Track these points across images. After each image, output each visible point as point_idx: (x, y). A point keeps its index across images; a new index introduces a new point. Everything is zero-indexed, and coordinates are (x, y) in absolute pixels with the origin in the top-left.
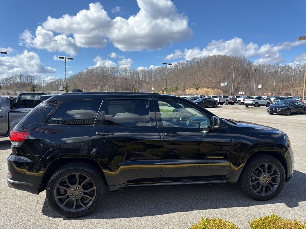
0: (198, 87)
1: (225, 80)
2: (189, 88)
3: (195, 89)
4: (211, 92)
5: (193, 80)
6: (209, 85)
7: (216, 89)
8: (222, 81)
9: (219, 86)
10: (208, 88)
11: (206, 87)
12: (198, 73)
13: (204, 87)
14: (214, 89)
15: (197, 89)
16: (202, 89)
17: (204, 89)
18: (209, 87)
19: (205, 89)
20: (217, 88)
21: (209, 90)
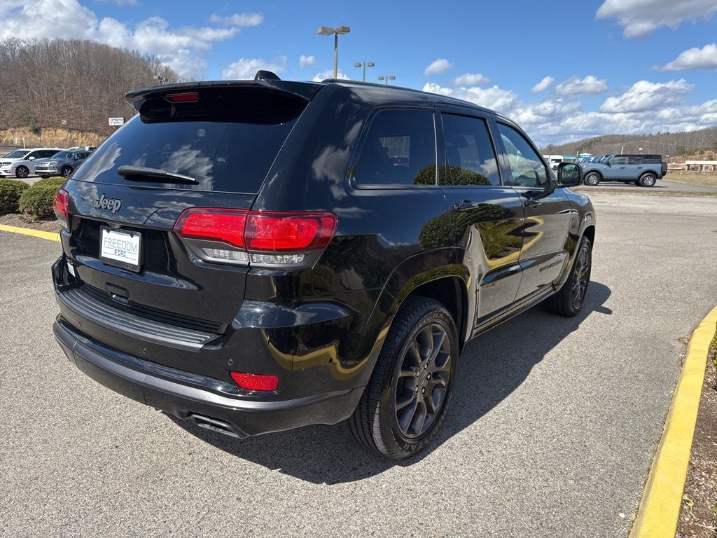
0: (37, 125)
1: (114, 112)
2: (9, 127)
3: (30, 131)
4: (81, 141)
5: (21, 105)
6: (73, 121)
7: (93, 134)
8: (106, 113)
9: (100, 127)
10: (70, 130)
11: (64, 127)
12: (32, 85)
13: (57, 126)
14: (88, 134)
15: (37, 131)
16: (52, 131)
17: (59, 131)
18: (71, 126)
19: (62, 134)
20: (96, 131)
21: (75, 136)
